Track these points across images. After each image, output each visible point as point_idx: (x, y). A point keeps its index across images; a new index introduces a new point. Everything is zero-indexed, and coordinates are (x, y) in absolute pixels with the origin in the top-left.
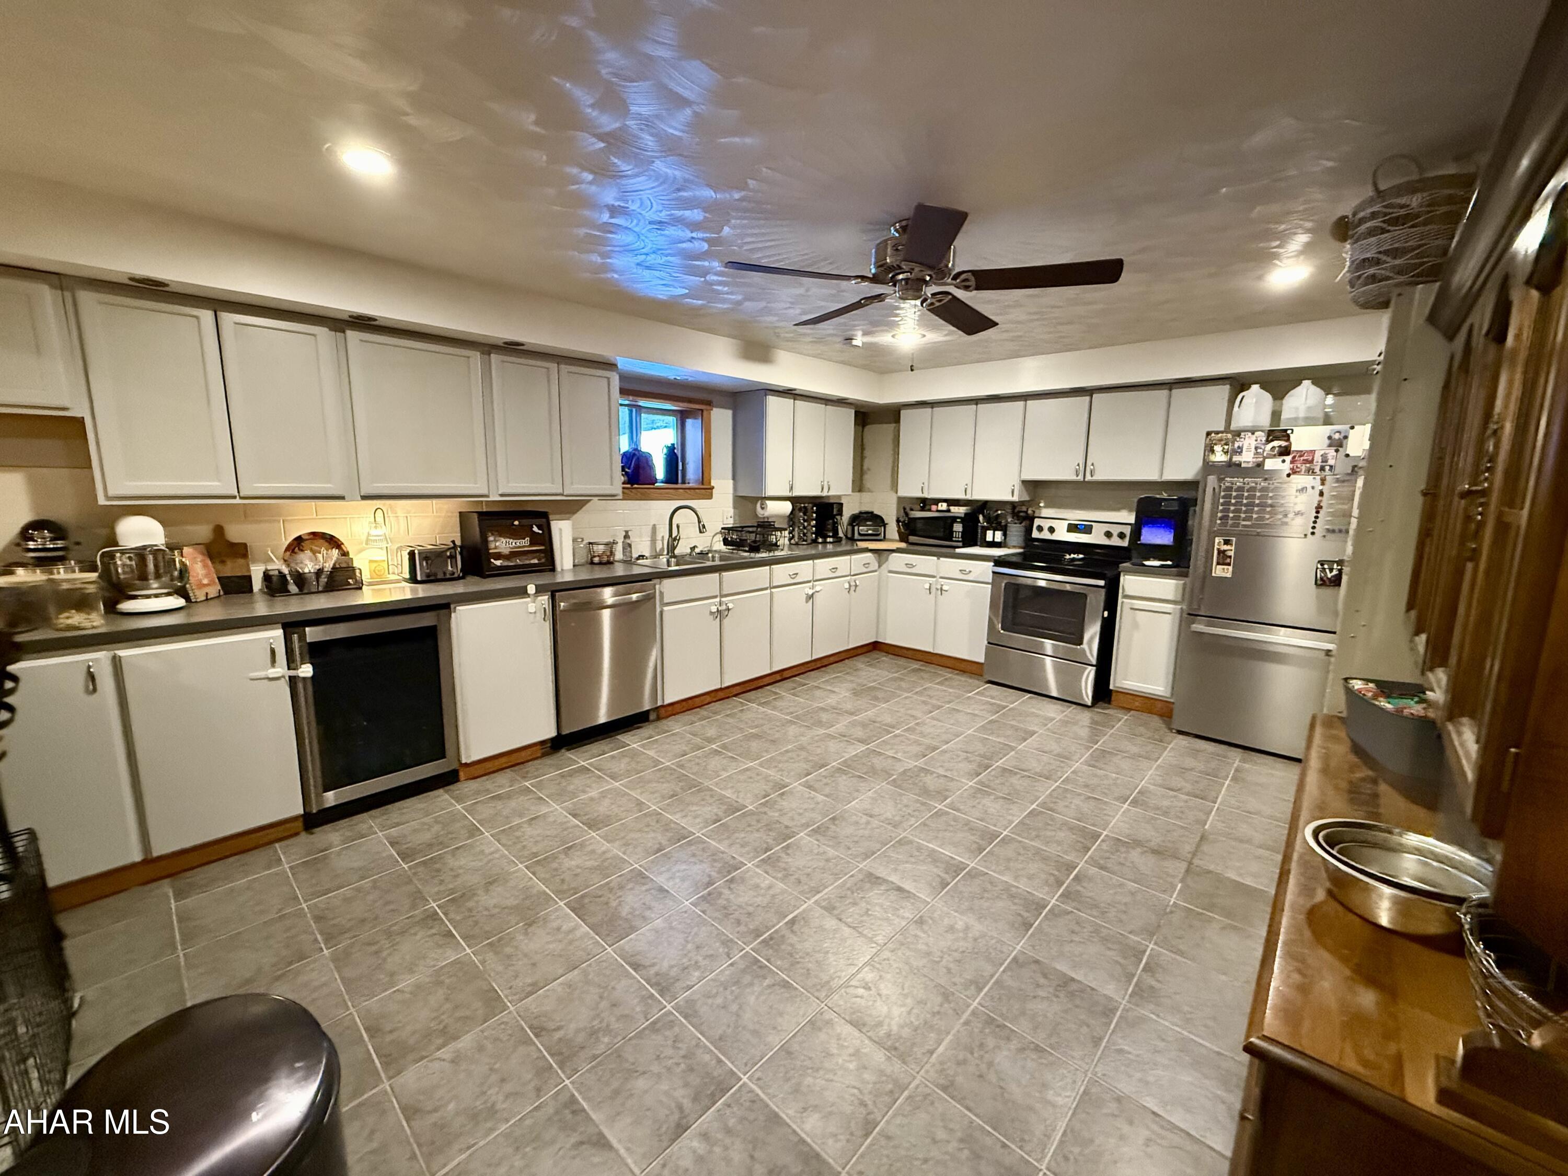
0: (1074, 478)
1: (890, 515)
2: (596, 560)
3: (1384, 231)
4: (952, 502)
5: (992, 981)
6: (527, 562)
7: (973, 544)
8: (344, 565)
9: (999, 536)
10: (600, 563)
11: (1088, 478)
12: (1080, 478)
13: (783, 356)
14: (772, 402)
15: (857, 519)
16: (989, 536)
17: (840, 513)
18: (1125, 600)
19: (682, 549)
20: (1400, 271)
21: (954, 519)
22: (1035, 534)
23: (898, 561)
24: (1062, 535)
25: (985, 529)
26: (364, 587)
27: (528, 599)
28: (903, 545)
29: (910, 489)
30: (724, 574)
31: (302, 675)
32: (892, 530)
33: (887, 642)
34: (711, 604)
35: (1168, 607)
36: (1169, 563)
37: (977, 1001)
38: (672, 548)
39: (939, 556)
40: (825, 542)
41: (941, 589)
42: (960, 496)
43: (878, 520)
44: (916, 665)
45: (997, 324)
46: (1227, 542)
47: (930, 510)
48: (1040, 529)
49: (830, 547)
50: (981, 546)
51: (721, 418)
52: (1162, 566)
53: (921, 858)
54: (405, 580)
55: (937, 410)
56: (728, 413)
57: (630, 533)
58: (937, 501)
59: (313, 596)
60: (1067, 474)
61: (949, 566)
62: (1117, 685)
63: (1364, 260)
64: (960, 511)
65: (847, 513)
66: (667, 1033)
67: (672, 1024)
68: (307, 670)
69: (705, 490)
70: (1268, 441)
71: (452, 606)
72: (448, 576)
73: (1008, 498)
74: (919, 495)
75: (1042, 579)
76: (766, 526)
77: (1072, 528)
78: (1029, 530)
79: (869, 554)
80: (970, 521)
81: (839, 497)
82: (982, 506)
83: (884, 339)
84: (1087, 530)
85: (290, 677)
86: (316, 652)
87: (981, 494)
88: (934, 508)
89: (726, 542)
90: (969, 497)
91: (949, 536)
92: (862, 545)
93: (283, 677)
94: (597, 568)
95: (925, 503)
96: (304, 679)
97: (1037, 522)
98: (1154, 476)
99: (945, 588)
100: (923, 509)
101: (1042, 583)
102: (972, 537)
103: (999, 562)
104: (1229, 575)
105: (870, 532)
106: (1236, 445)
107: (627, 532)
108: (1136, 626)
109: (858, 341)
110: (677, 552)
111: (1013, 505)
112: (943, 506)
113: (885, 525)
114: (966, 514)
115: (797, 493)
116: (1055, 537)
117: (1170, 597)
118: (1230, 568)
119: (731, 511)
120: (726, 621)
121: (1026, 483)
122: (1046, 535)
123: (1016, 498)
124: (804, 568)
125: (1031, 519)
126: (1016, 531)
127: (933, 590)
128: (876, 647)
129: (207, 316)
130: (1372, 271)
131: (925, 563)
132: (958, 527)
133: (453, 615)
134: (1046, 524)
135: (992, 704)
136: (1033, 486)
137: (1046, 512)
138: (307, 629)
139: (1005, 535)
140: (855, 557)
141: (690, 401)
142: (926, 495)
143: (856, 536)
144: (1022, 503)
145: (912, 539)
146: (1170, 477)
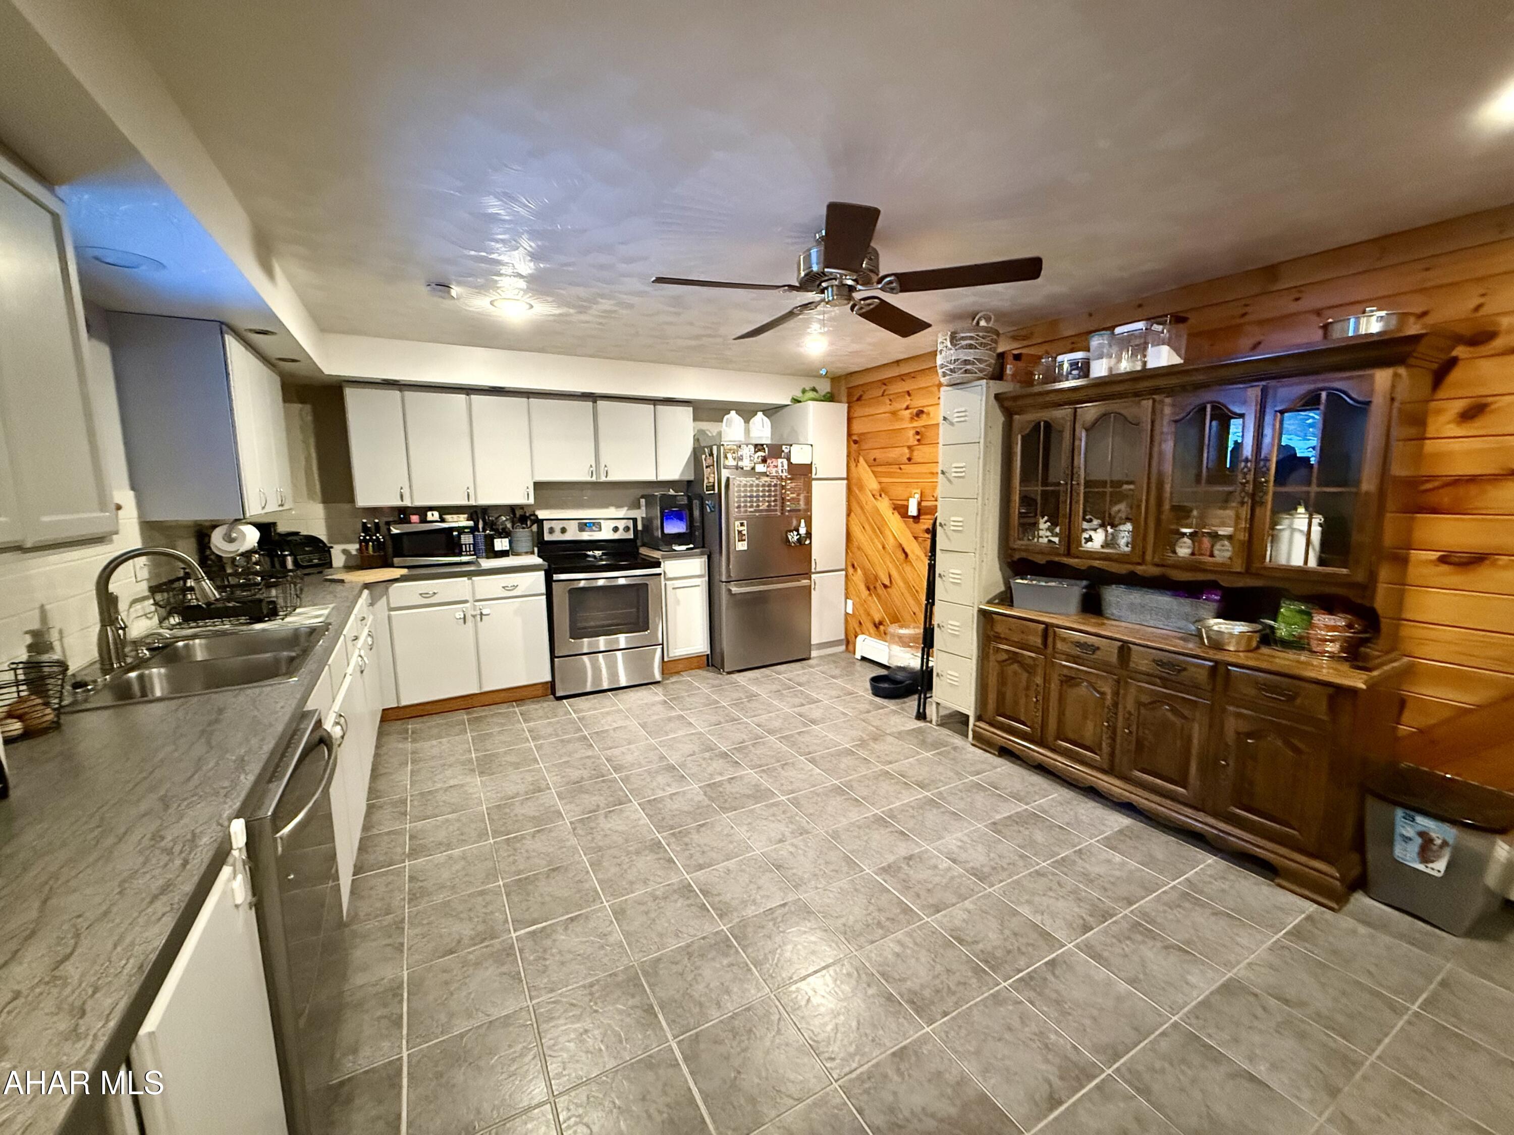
0: (588, 478)
4: (444, 511)
7: (484, 557)
9: (507, 544)
11: (603, 479)
12: (594, 479)
16: (497, 545)
18: (668, 583)
21: (461, 530)
22: (547, 537)
23: (405, 592)
24: (575, 535)
25: (492, 539)
28: (395, 571)
35: (698, 581)
36: (691, 546)
39: (468, 575)
41: (481, 614)
42: (462, 502)
44: (463, 716)
46: (742, 524)
47: (414, 522)
50: (499, 557)
52: (688, 549)
55: (409, 395)
58: (422, 511)
60: (583, 476)
64: (461, 519)
70: (756, 452)
74: (391, 503)
77: (582, 527)
78: (540, 534)
84: (596, 527)
88: (418, 518)
90: (472, 502)
91: (455, 550)
95: (402, 514)
97: (544, 525)
98: (651, 477)
99: (484, 612)
100: (403, 522)
104: (746, 548)
105: (316, 561)
106: (740, 453)
108: (678, 602)
112: (432, 516)
114: (469, 522)
116: (567, 537)
117: (698, 573)
118: (746, 543)
121: (538, 486)
122: (557, 537)
123: (530, 501)
125: (540, 522)
126: (524, 536)
127: (469, 618)
131: (451, 587)
132: (468, 539)
134: (554, 526)
136: (543, 488)
137: (552, 514)
139: (513, 542)
142: (407, 503)
144: (534, 506)
146: (663, 477)
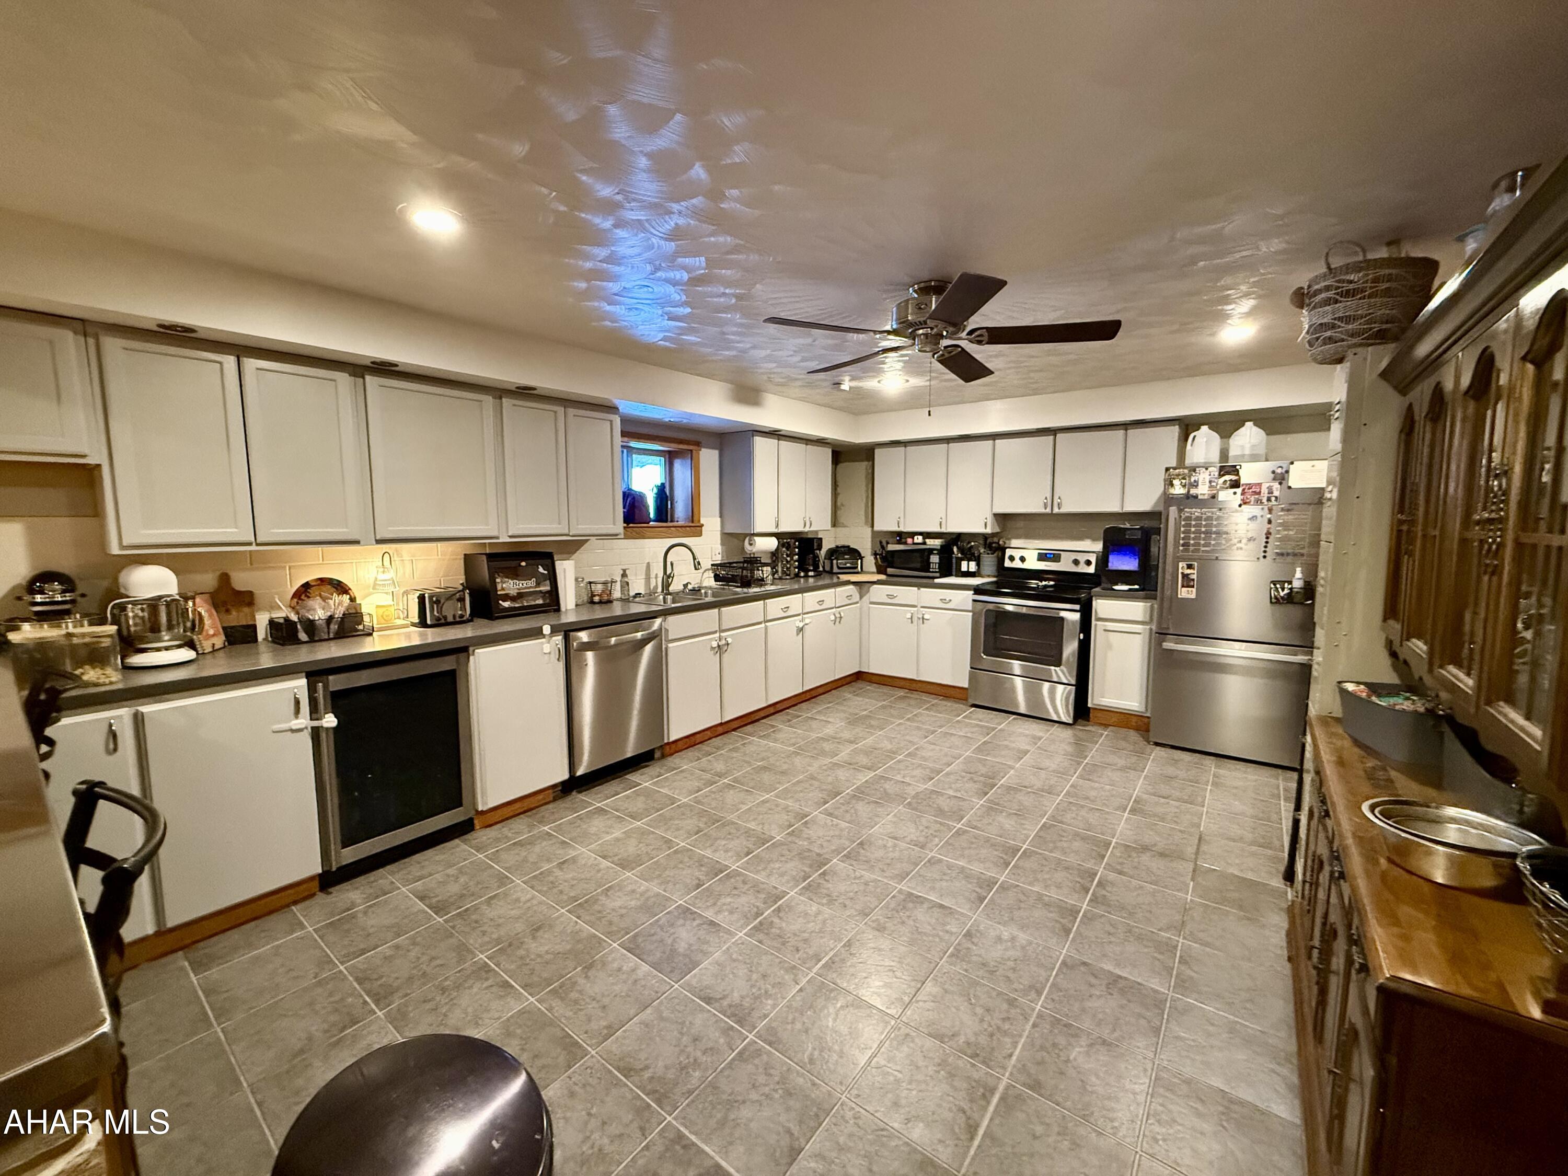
0: (1042, 510)
1: (865, 546)
2: (596, 599)
3: (1336, 302)
4: (927, 535)
5: (1049, 985)
6: (533, 603)
7: (949, 574)
8: (353, 611)
9: (973, 566)
10: (600, 602)
11: (1056, 510)
12: (1048, 510)
13: (771, 400)
14: (759, 442)
15: (835, 552)
16: (964, 566)
17: (820, 548)
18: (1098, 623)
19: (676, 586)
20: (1352, 335)
21: (931, 551)
22: (1007, 563)
23: (880, 592)
24: (1033, 564)
25: (959, 561)
26: (374, 634)
27: (543, 640)
28: (883, 577)
29: (886, 522)
30: (723, 609)
31: (325, 725)
32: (869, 562)
33: (871, 671)
34: (711, 639)
35: (1138, 628)
36: (1136, 587)
37: (1040, 1003)
38: (666, 585)
39: (919, 586)
40: (806, 576)
41: (923, 618)
42: (936, 529)
43: (855, 554)
44: (901, 693)
45: (993, 373)
46: (1190, 567)
47: (905, 543)
48: (1012, 558)
49: (811, 580)
50: (957, 576)
51: (709, 458)
52: (1130, 590)
53: (954, 875)
54: (413, 625)
55: (910, 449)
56: (716, 453)
57: (627, 572)
58: (913, 535)
59: (324, 643)
60: (1036, 507)
61: (929, 595)
62: (1095, 702)
63: (1321, 324)
64: (936, 543)
65: (827, 545)
66: (756, 1061)
67: (759, 1052)
68: (330, 721)
69: (694, 527)
70: (1221, 476)
71: (471, 649)
72: (458, 619)
73: (981, 530)
74: (895, 529)
75: (1011, 604)
76: (753, 562)
77: (1042, 557)
78: (1001, 560)
79: (851, 587)
80: (945, 551)
81: (816, 532)
82: (957, 538)
83: (870, 384)
84: (1056, 558)
85: (312, 728)
86: (338, 701)
87: (954, 527)
88: (909, 541)
89: (717, 578)
90: (943, 530)
91: (926, 567)
92: (844, 577)
93: (306, 728)
94: (597, 606)
95: (901, 536)
96: (327, 729)
97: (1008, 552)
98: (1114, 508)
99: (926, 617)
100: (899, 542)
101: (1010, 608)
102: (947, 568)
103: (978, 590)
104: (1193, 596)
105: (848, 565)
106: (1192, 480)
107: (624, 571)
108: (1109, 646)
109: (845, 386)
110: (671, 589)
111: (985, 537)
112: (918, 539)
113: (862, 558)
114: (942, 546)
115: (783, 529)
116: (1026, 566)
117: (1140, 618)
118: (1194, 590)
119: (718, 548)
120: (726, 657)
121: (997, 516)
122: (1017, 564)
123: (989, 530)
124: (794, 601)
125: (1003, 550)
126: (989, 561)
127: (915, 619)
128: (859, 676)
129: (230, 361)
130: (1328, 334)
131: (906, 593)
132: (935, 559)
133: (471, 658)
134: (1017, 554)
135: (982, 727)
136: (1003, 519)
137: (1015, 543)
138: (331, 678)
139: (978, 565)
140: (839, 589)
141: (681, 442)
142: (902, 529)
143: (835, 570)
144: (993, 535)
145: (890, 570)
146: (1130, 507)
